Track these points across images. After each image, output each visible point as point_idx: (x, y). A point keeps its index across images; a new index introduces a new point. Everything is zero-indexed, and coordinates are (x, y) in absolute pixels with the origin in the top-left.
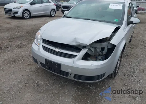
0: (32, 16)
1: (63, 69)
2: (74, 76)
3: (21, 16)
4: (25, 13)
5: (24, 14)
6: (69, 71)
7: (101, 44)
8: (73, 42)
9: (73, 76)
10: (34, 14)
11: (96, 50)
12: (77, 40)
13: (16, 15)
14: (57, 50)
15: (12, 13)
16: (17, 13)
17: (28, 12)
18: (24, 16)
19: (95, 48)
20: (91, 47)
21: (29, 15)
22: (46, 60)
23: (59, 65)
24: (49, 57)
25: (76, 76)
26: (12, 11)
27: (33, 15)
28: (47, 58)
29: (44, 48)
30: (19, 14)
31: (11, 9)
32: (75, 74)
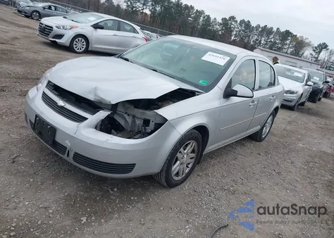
0: (90, 49)
1: (58, 139)
2: (74, 157)
3: (68, 44)
4: (77, 40)
5: (75, 43)
6: (67, 144)
7: (144, 111)
8: (90, 93)
9: (72, 155)
10: (95, 46)
11: (134, 122)
12: (98, 92)
13: (57, 40)
14: (61, 103)
15: (52, 34)
16: (60, 36)
17: (83, 40)
18: (75, 46)
19: (134, 117)
20: (126, 113)
21: (85, 46)
22: (36, 116)
23: (53, 130)
24: (42, 113)
25: (78, 157)
26: (52, 32)
27: (94, 49)
28: (39, 113)
29: (45, 96)
30: (65, 41)
31: (52, 27)
32: (76, 153)
